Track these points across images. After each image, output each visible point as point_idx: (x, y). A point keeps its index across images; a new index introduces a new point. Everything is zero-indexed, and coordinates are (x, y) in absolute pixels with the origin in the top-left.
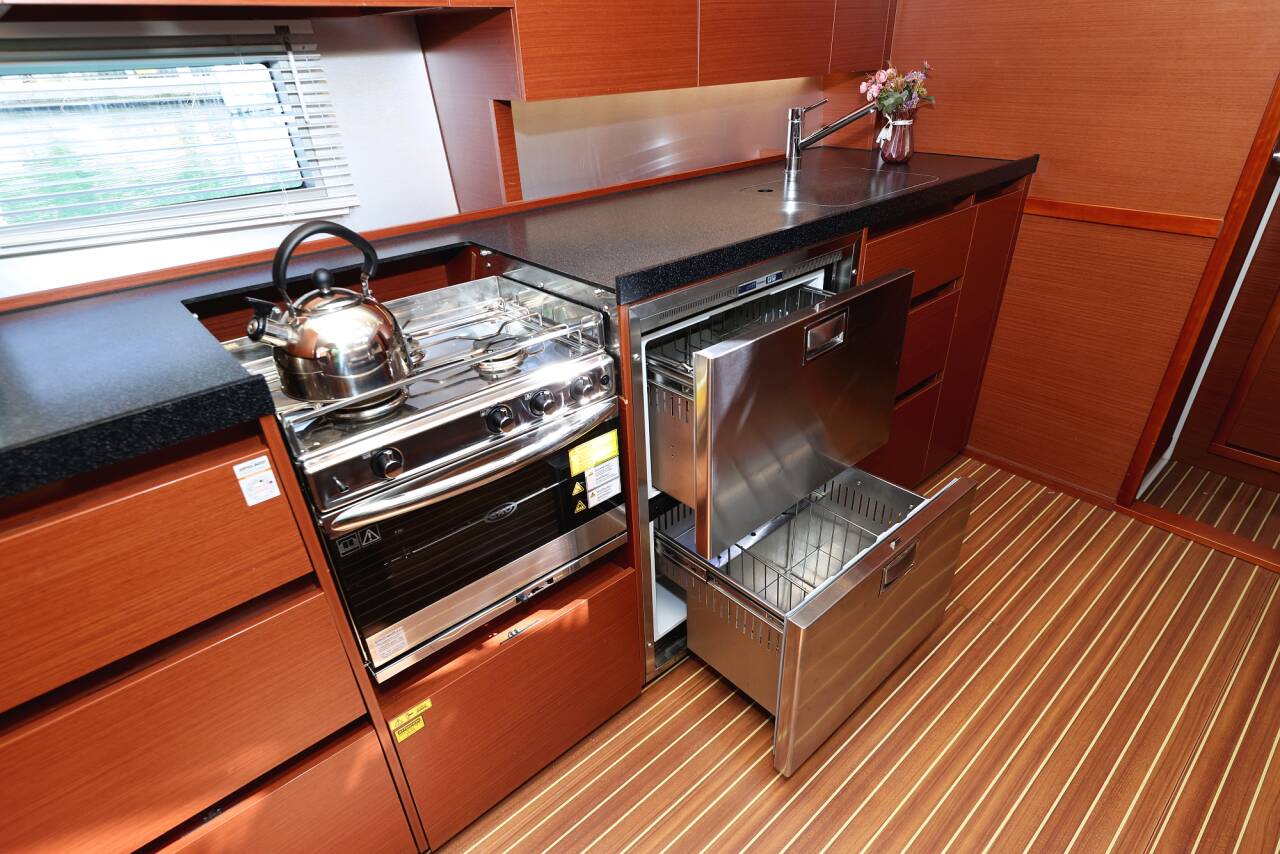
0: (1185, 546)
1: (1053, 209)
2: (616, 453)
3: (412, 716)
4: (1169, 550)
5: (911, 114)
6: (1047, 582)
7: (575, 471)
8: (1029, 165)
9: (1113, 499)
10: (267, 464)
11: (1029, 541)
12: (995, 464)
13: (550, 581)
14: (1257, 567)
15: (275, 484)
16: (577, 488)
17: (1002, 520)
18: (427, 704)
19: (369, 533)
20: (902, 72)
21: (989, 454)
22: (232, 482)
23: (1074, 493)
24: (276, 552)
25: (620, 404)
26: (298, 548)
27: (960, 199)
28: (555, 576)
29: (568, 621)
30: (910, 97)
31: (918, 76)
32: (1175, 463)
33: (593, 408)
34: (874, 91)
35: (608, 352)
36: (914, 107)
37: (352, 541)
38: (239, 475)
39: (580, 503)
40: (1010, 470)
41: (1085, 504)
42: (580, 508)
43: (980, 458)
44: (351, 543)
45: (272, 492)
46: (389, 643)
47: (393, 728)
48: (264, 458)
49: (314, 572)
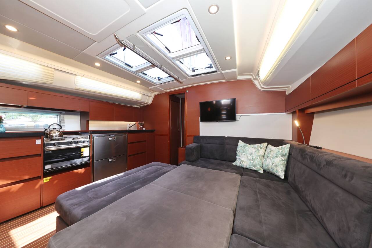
1: (159, 135)
2: (89, 151)
3: (48, 179)
5: (142, 126)
7: (82, 151)
16: (82, 153)
18: (51, 178)
22: (36, 141)
24: (37, 150)
25: (90, 145)
26: (40, 150)
37: (47, 152)
42: (82, 156)
45: (40, 143)
46: (48, 167)
47: (44, 180)
48: (41, 140)
49: (41, 154)
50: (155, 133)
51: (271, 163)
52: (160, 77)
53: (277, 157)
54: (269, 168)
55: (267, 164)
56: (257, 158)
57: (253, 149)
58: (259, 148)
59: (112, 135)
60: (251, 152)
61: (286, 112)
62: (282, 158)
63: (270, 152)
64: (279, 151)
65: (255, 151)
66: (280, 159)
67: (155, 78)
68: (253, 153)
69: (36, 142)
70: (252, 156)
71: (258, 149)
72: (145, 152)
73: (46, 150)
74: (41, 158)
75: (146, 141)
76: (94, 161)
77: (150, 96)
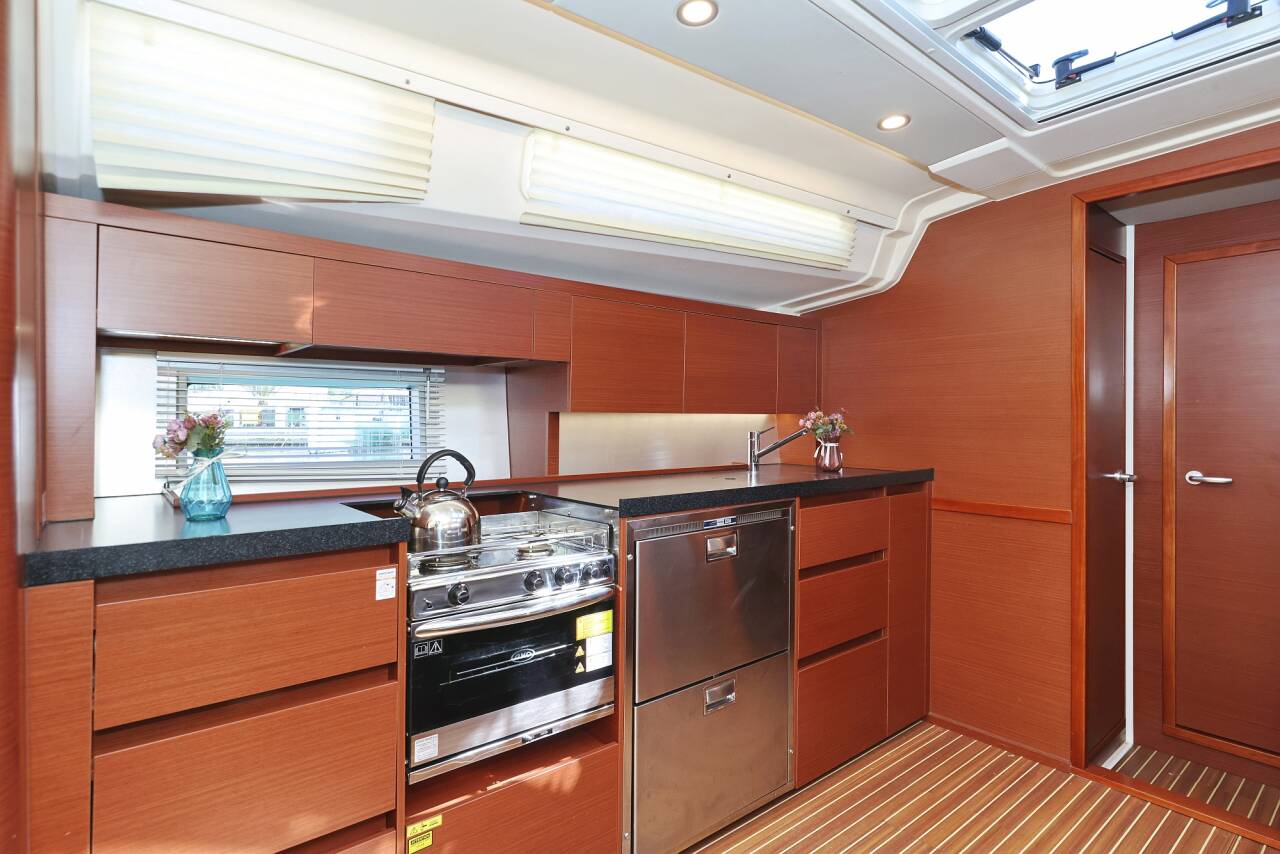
0: (1142, 807)
1: (953, 506)
2: (611, 629)
3: (425, 829)
4: (1126, 810)
5: (836, 440)
6: (1009, 828)
7: (579, 637)
8: (929, 474)
9: (1068, 761)
10: (394, 574)
11: (991, 794)
12: (956, 729)
13: (550, 731)
14: (1215, 828)
15: (394, 589)
16: (580, 652)
17: (965, 774)
18: (438, 820)
19: (436, 645)
20: (827, 414)
21: (950, 720)
22: (373, 580)
23: (1033, 757)
24: (381, 639)
25: (616, 590)
26: (392, 639)
27: (876, 490)
28: (555, 727)
30: (834, 429)
31: (839, 416)
32: (1139, 747)
33: (596, 589)
34: (809, 425)
35: (610, 551)
36: (838, 435)
37: (424, 648)
38: (378, 577)
39: (580, 664)
40: (972, 735)
41: (1044, 767)
42: (580, 669)
43: (944, 724)
44: (423, 650)
45: (391, 594)
46: (426, 747)
47: (408, 835)
48: (394, 570)
49: (397, 662)
50: (935, 489)
59: (720, 522)
69: (373, 588)
72: (876, 633)
73: (419, 632)
74: (395, 690)
75: (885, 557)
76: (635, 704)
77: (900, 234)
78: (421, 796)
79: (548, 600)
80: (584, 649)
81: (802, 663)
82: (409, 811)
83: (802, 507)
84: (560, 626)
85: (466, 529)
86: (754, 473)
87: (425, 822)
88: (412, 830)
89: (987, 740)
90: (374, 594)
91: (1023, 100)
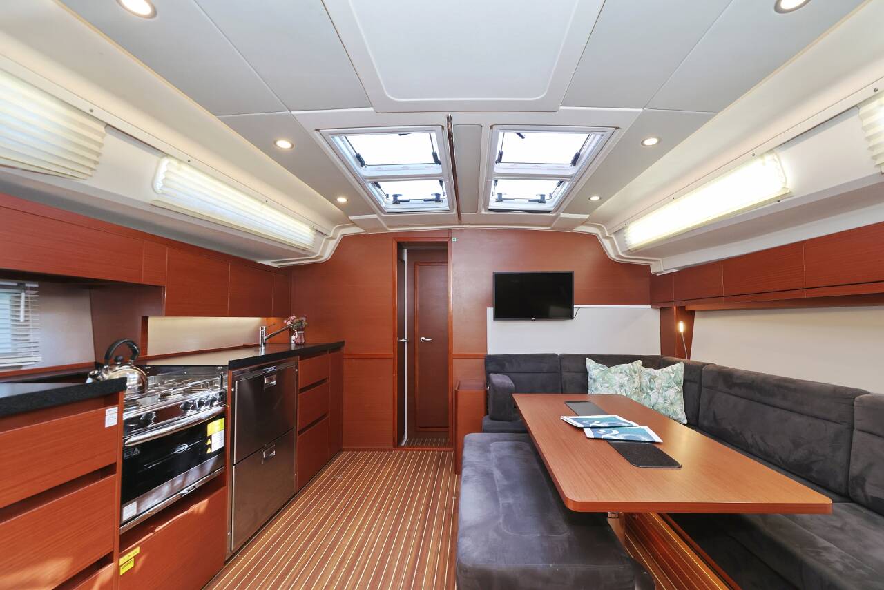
1: (352, 356)
2: (223, 427)
3: (130, 558)
5: (303, 330)
7: (209, 435)
8: (342, 343)
9: (392, 447)
10: (116, 411)
13: (194, 487)
15: (116, 420)
16: (209, 442)
18: (137, 551)
19: (136, 449)
20: (298, 317)
22: (104, 415)
23: (380, 450)
24: (108, 450)
25: (226, 408)
27: (326, 351)
29: (196, 511)
30: (302, 324)
31: (304, 319)
32: (409, 439)
33: (217, 409)
36: (304, 327)
37: (130, 452)
38: (106, 413)
39: (209, 449)
40: (358, 450)
41: (385, 452)
42: (209, 451)
43: (348, 450)
44: (129, 454)
45: (115, 422)
46: (130, 511)
47: (120, 564)
48: (116, 408)
49: (116, 463)
50: (345, 350)
51: (661, 401)
52: (401, 195)
53: (669, 387)
54: (658, 409)
55: (652, 403)
56: (632, 393)
57: (624, 376)
58: (633, 374)
59: (270, 369)
60: (621, 381)
61: (651, 303)
62: (676, 387)
63: (652, 380)
64: (671, 377)
65: (628, 380)
66: (676, 391)
67: (387, 196)
68: (626, 383)
69: (104, 420)
70: (625, 390)
71: (631, 376)
72: (325, 415)
73: (127, 444)
74: (116, 479)
75: (329, 381)
76: (234, 465)
77: (332, 238)
78: (127, 539)
79: (192, 416)
80: (211, 440)
81: (300, 432)
82: (121, 550)
83: (300, 360)
84: (198, 430)
85: (141, 385)
86: (263, 348)
87: (130, 554)
88: (122, 560)
89: (364, 450)
90: (104, 424)
91: (383, 205)
